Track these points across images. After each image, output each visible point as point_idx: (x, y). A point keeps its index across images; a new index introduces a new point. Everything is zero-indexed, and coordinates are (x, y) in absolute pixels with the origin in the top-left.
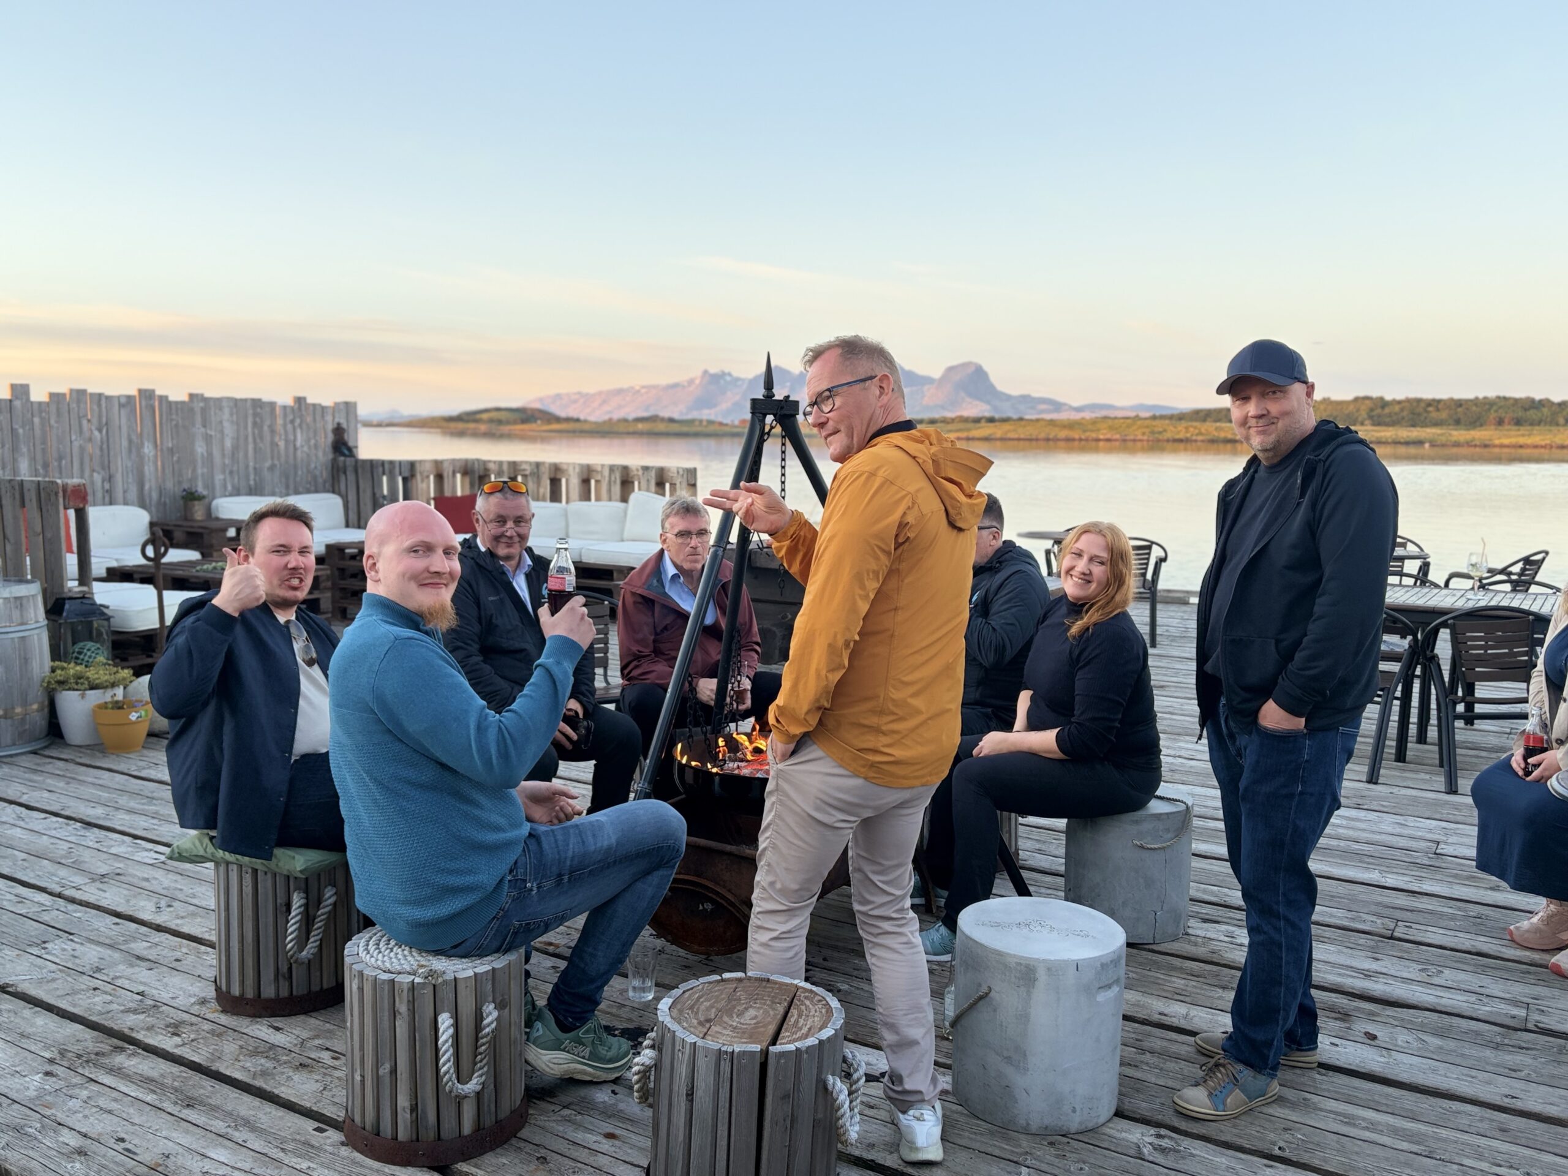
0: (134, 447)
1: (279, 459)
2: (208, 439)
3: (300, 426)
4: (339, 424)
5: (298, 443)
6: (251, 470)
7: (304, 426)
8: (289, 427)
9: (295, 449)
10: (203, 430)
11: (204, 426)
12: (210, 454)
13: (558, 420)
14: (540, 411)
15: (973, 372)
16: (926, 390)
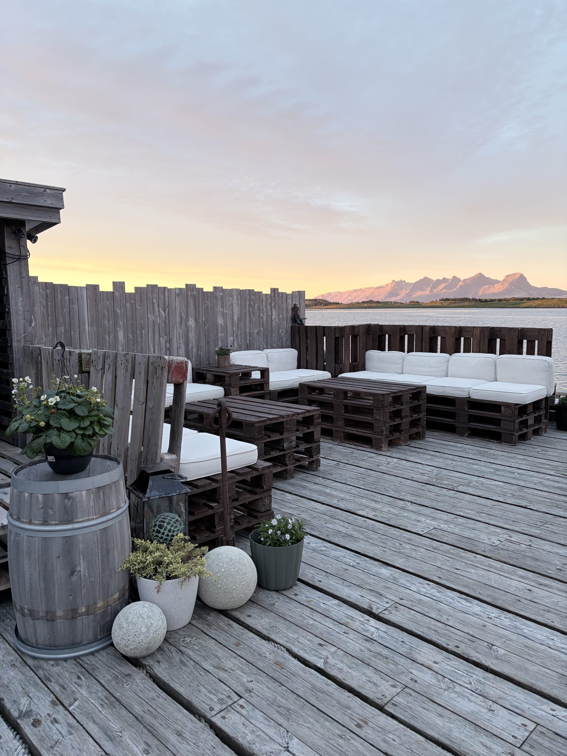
0: (184, 321)
1: (263, 327)
2: (224, 315)
3: (274, 306)
4: (295, 305)
5: (273, 317)
6: (248, 334)
7: (277, 306)
8: (269, 306)
9: (272, 321)
10: (221, 309)
11: (223, 308)
12: (226, 325)
13: (330, 304)
14: (322, 300)
15: (519, 277)
16: (495, 286)
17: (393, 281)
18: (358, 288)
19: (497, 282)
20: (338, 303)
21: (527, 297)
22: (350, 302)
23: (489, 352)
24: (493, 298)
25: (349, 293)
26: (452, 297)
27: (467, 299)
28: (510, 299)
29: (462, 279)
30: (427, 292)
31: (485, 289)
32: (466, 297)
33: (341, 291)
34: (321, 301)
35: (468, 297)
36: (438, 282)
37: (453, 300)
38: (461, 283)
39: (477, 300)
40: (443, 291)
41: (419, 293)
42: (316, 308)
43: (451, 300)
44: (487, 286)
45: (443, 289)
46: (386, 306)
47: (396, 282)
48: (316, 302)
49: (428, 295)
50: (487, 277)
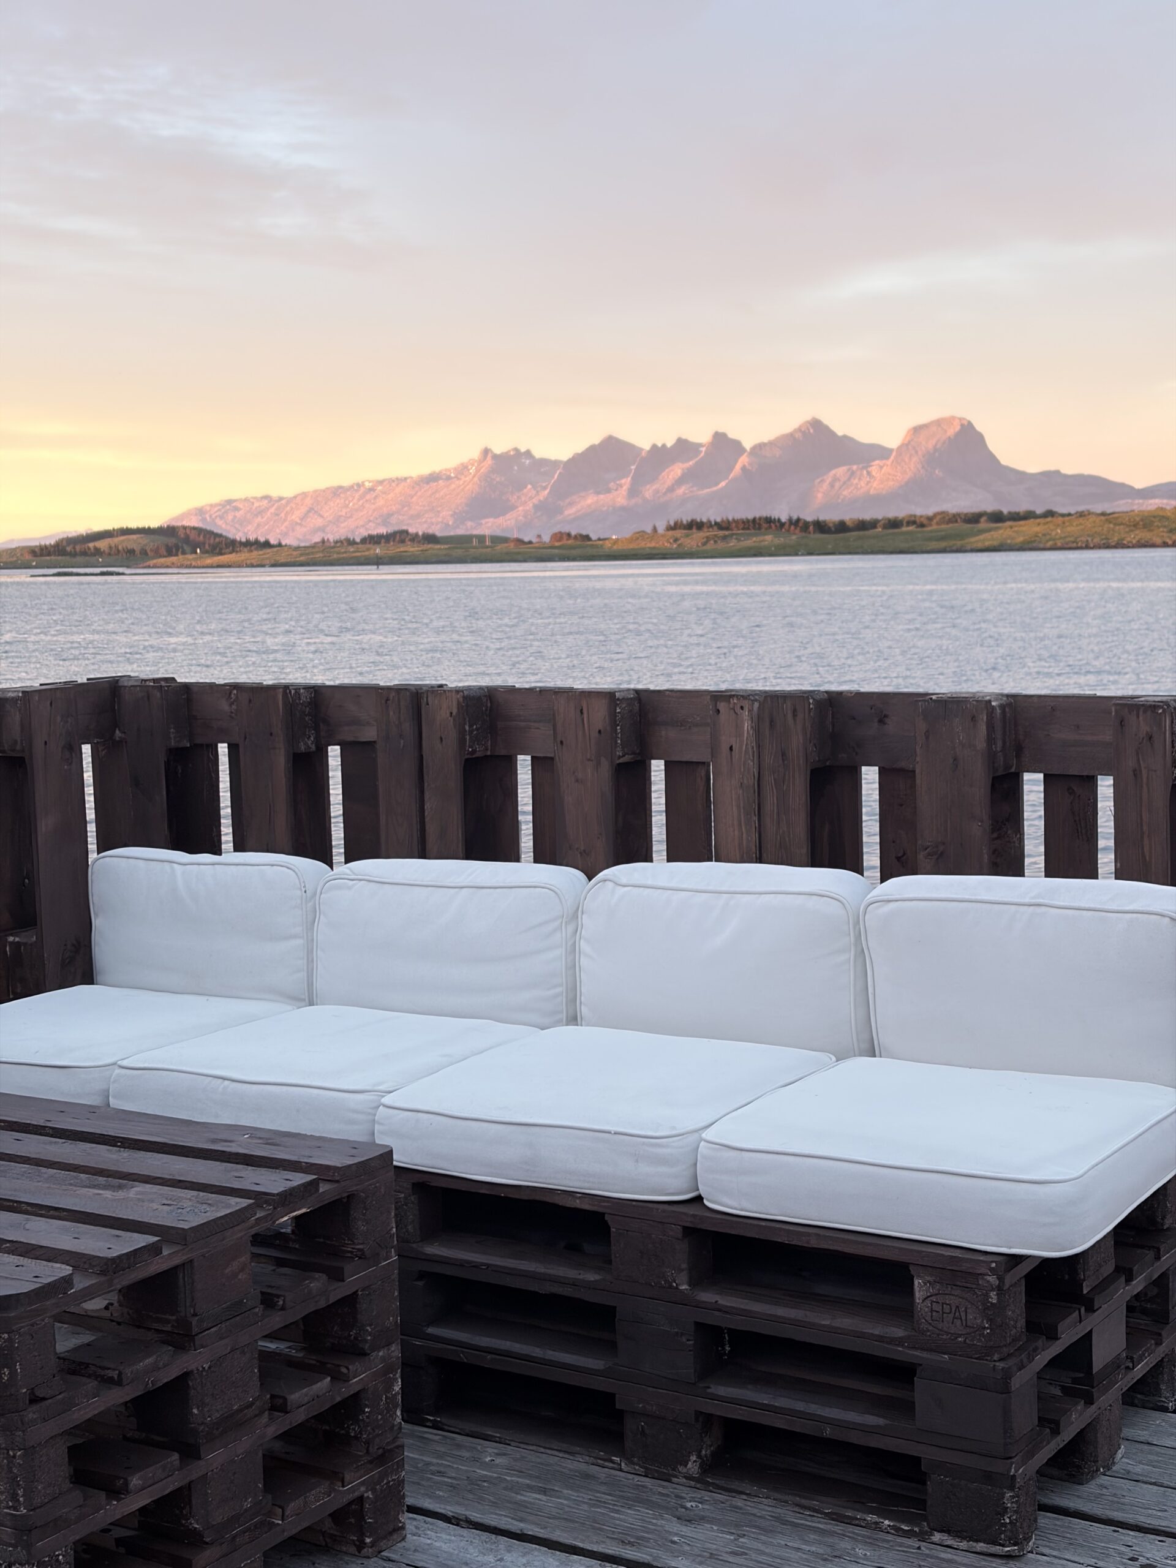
13: (233, 545)
14: (199, 531)
15: (957, 435)
16: (874, 470)
17: (486, 451)
18: (346, 483)
19: (878, 452)
20: (267, 544)
21: (990, 507)
22: (317, 539)
23: (815, 860)
24: (867, 516)
25: (309, 501)
26: (713, 514)
27: (769, 521)
28: (930, 519)
29: (748, 445)
30: (619, 497)
31: (835, 479)
32: (765, 513)
33: (275, 494)
34: (193, 535)
35: (775, 514)
36: (660, 456)
37: (720, 526)
38: (744, 460)
39: (806, 525)
40: (681, 491)
41: (590, 500)
42: (172, 566)
43: (710, 525)
44: (840, 471)
45: (680, 481)
46: (459, 552)
47: (495, 457)
48: (172, 541)
49: (623, 509)
50: (840, 433)
